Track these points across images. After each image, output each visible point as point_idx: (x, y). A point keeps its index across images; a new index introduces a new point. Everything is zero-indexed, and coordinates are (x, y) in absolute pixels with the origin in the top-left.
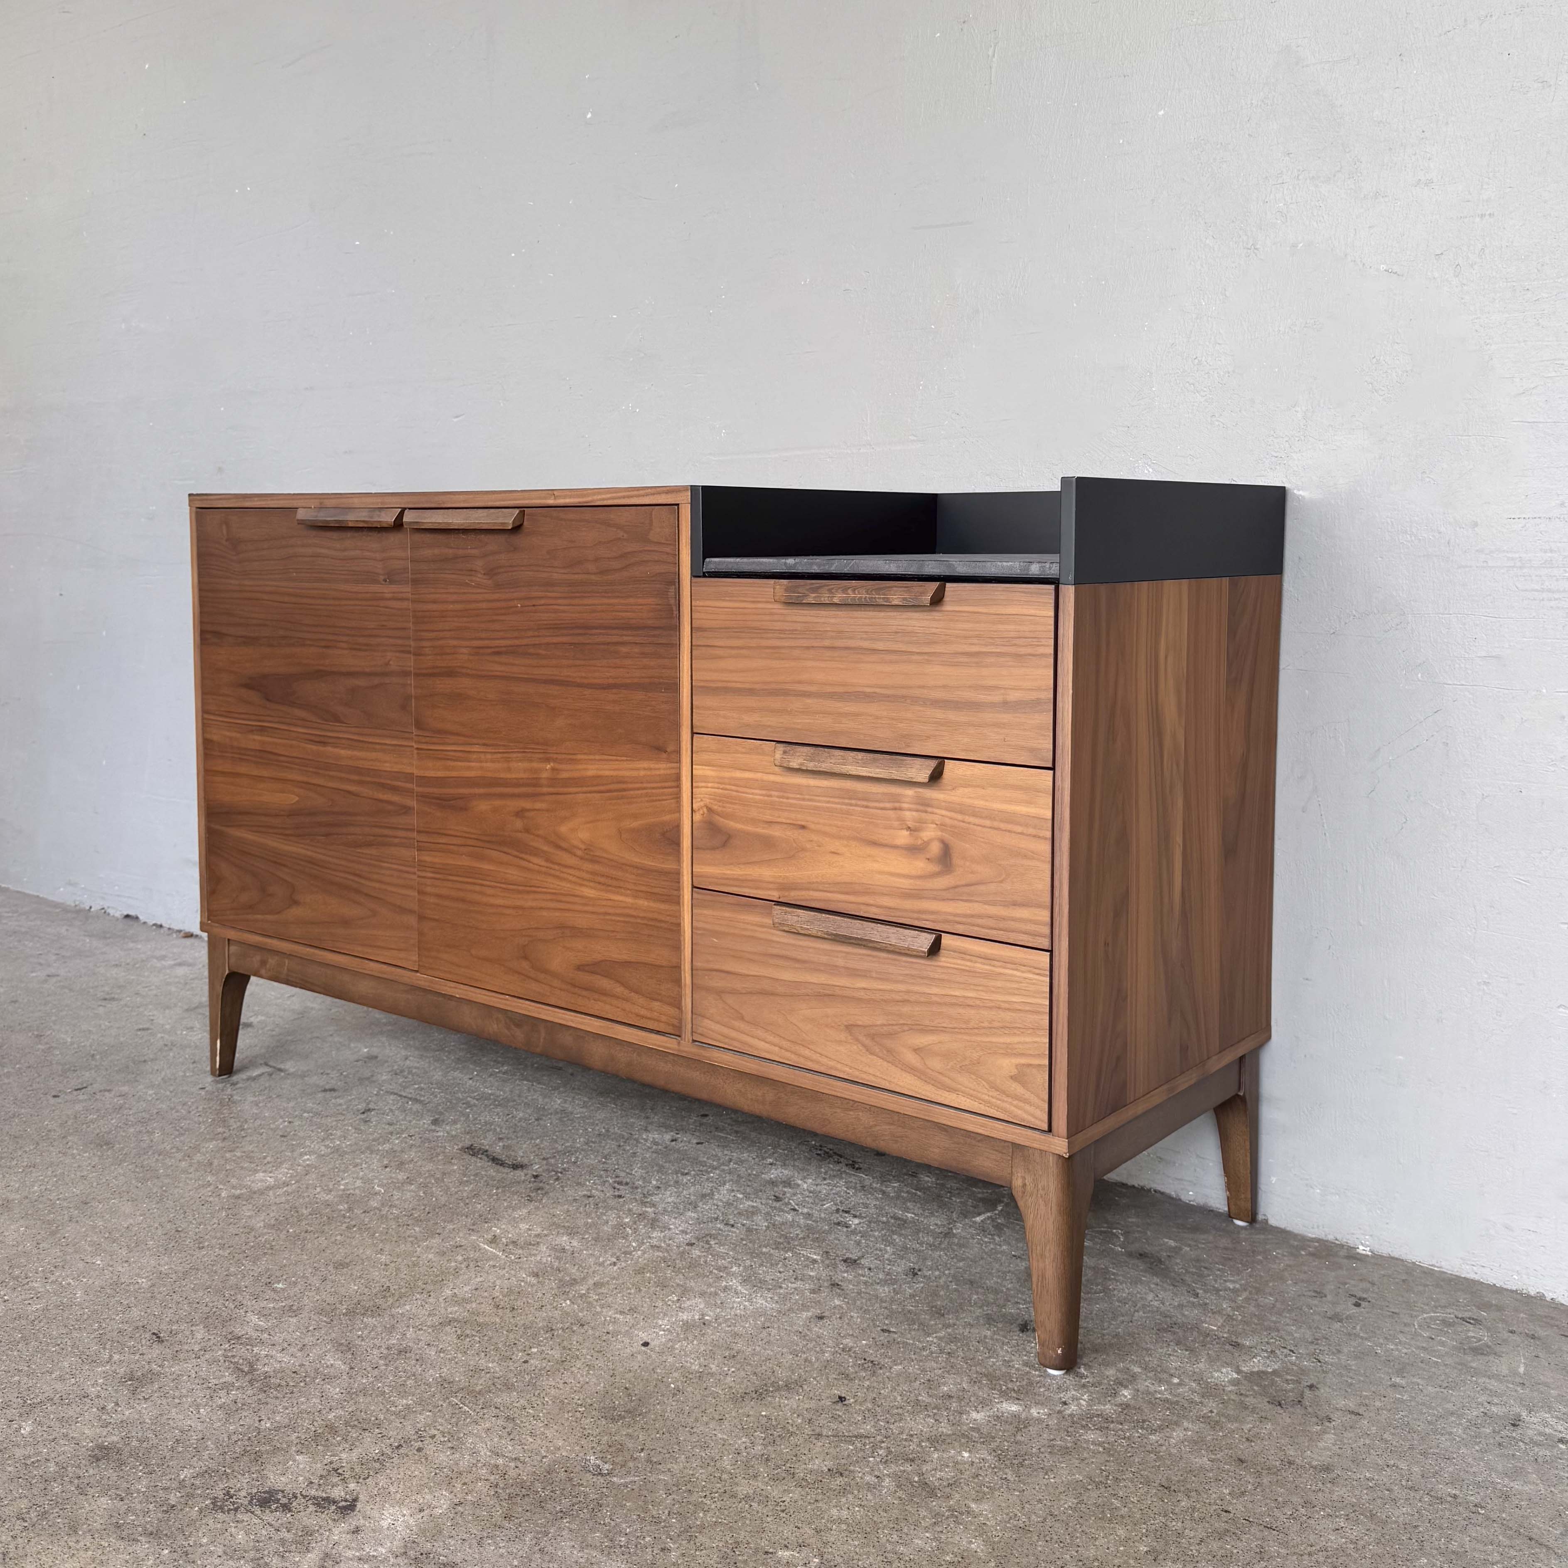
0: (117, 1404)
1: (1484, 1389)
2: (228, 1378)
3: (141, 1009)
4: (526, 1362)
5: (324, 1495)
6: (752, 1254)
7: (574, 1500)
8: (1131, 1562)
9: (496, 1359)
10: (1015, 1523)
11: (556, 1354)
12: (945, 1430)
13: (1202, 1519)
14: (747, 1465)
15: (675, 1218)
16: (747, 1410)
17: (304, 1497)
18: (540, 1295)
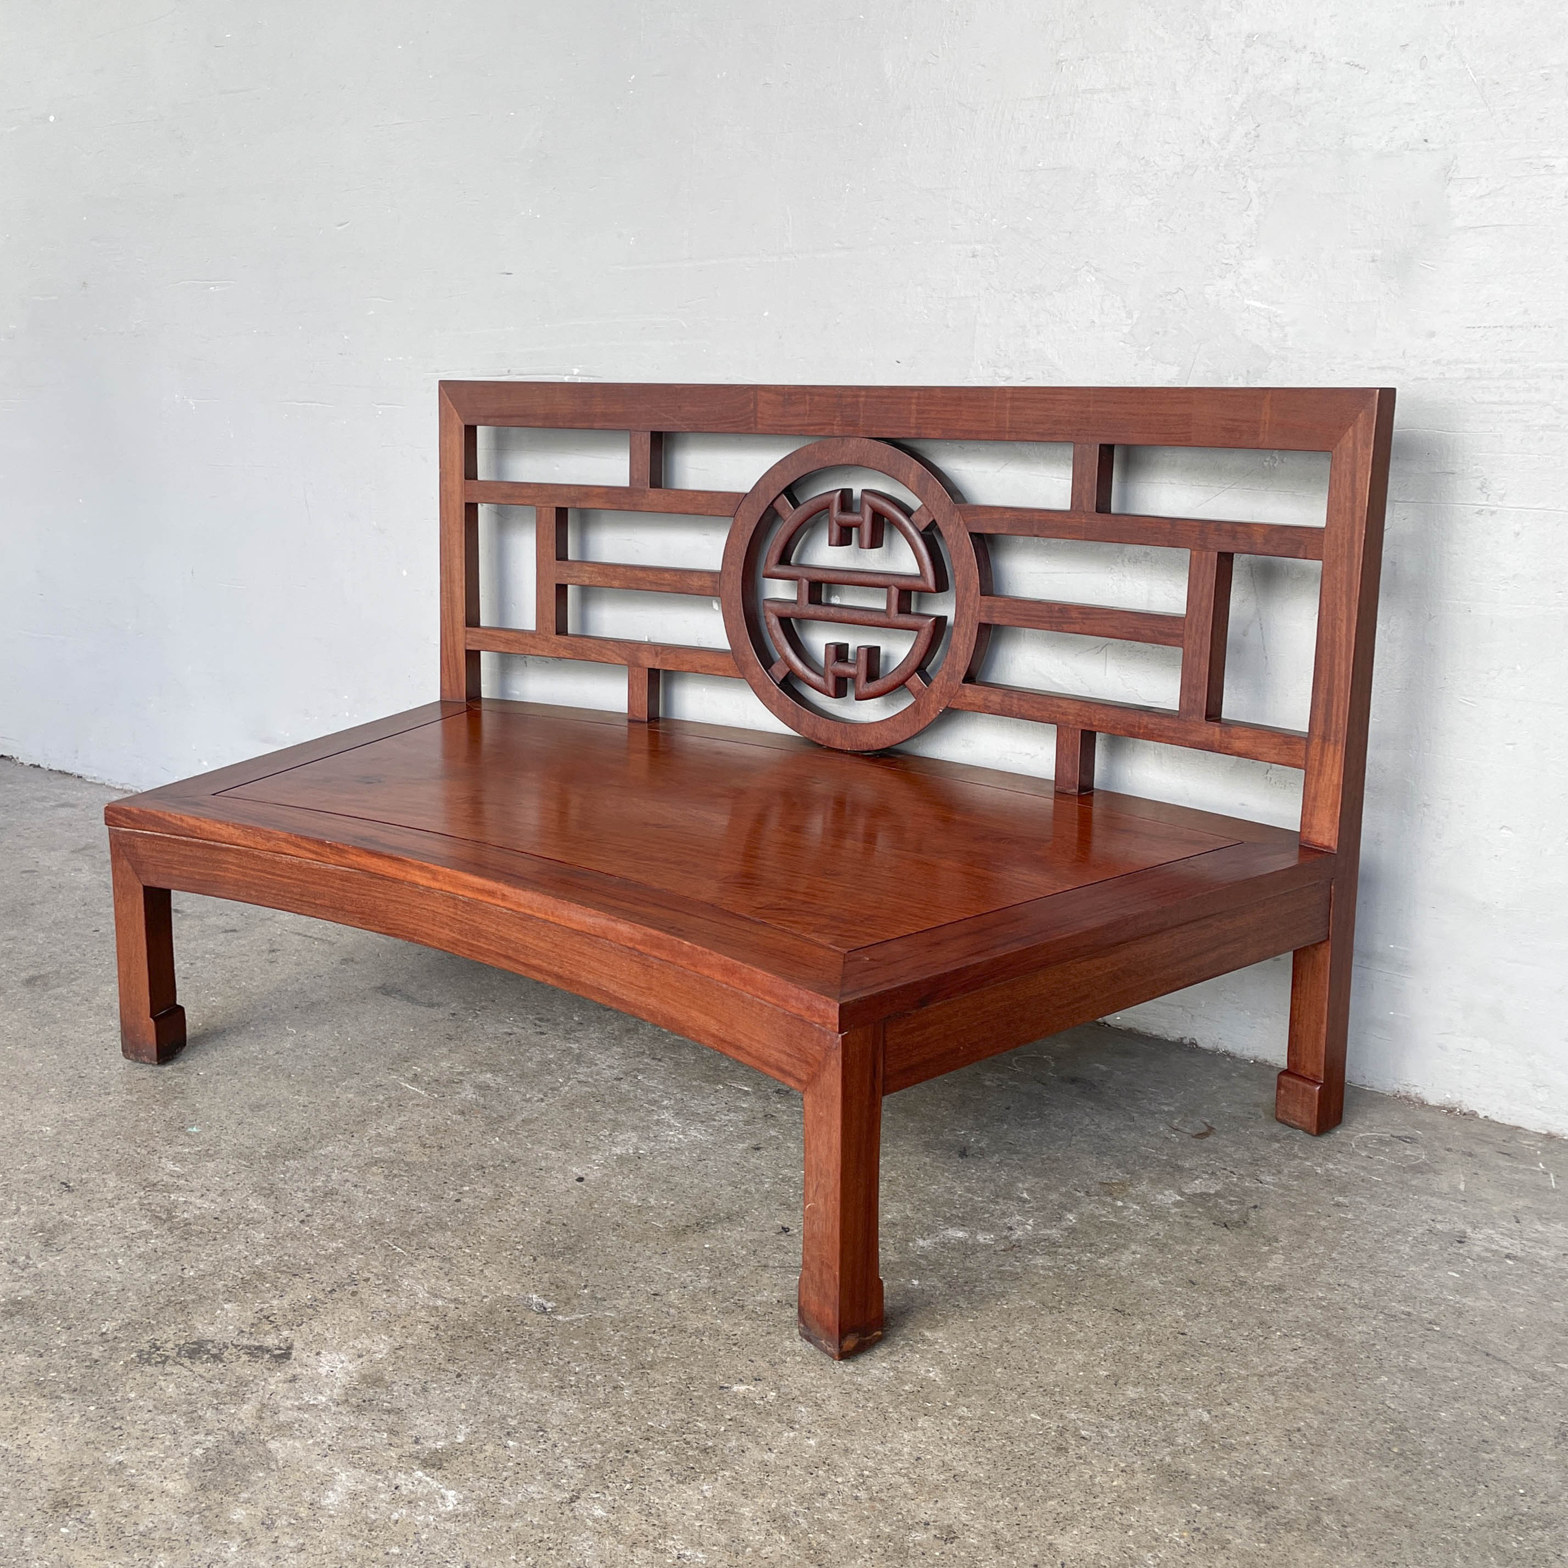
0: (28, 1257)
1: (1428, 1207)
2: (145, 1226)
3: (24, 852)
4: (458, 1201)
5: (257, 1344)
6: (683, 1088)
7: (519, 1340)
8: (1092, 1387)
9: (427, 1198)
10: (971, 1350)
11: (489, 1192)
12: (892, 1259)
13: (1159, 1343)
14: (694, 1298)
15: (600, 1053)
16: (690, 1243)
17: (236, 1346)
18: (467, 1132)
